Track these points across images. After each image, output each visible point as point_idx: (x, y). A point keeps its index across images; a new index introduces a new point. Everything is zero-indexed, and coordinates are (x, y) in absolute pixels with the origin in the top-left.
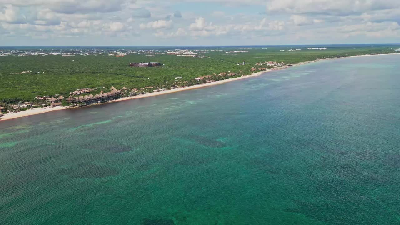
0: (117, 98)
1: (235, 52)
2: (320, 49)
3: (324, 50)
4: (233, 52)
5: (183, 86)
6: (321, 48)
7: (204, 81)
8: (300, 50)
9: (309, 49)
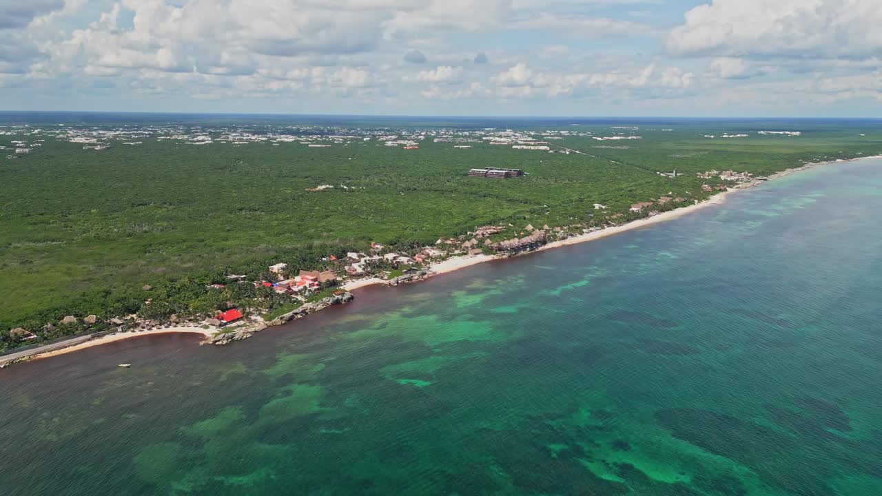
0: (544, 243)
1: (615, 138)
2: (787, 133)
3: (796, 136)
4: (611, 138)
5: (620, 224)
6: (789, 131)
7: (645, 215)
8: (745, 135)
9: (762, 132)
